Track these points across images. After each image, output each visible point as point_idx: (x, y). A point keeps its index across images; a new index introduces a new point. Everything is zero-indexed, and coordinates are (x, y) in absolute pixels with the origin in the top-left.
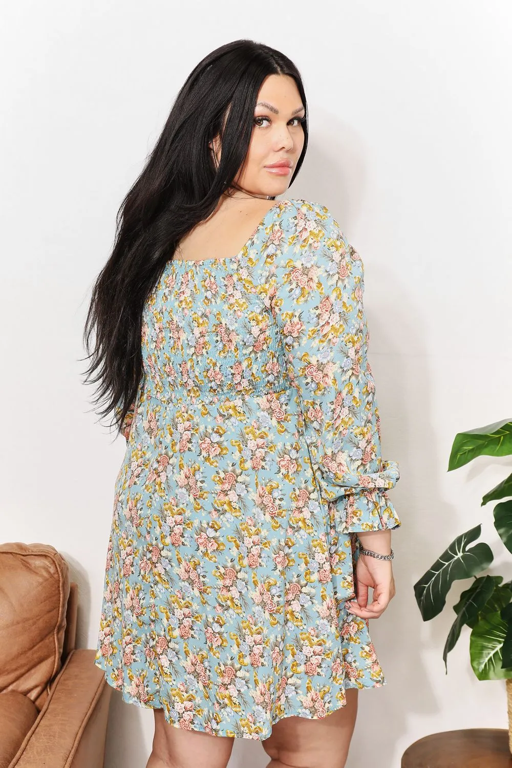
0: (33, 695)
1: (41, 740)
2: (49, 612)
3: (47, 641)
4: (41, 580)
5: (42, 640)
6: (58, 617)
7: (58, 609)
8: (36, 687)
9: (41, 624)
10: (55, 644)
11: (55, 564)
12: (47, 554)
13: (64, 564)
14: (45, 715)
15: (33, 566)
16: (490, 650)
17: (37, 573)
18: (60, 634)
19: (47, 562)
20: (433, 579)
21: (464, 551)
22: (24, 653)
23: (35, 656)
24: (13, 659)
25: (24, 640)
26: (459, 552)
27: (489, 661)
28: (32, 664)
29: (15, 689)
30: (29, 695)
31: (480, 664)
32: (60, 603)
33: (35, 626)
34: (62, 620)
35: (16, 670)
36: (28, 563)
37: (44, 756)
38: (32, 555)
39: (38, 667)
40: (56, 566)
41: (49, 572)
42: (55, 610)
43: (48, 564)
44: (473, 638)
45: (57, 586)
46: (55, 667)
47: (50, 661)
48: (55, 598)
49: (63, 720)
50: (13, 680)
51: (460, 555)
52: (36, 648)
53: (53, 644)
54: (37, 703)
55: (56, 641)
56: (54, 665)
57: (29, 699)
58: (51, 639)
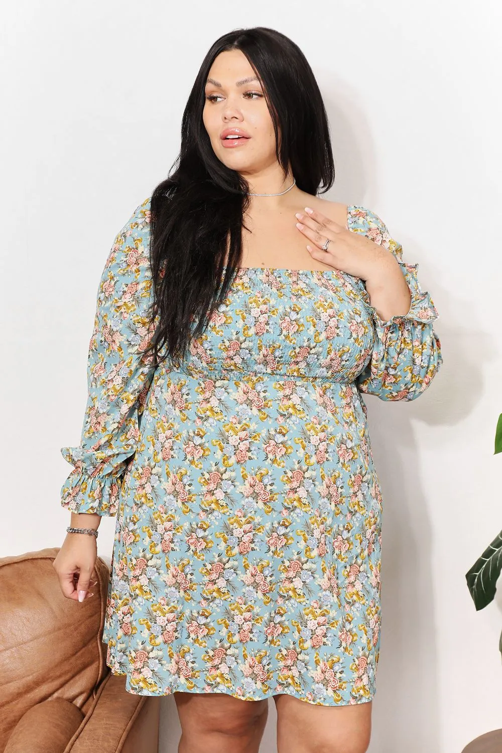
0: (79, 702)
1: (85, 744)
2: (92, 616)
3: (90, 646)
5: (85, 645)
6: (100, 621)
7: (99, 613)
8: (81, 693)
9: (83, 628)
10: (98, 649)
13: (104, 567)
14: (90, 720)
20: (484, 566)
22: (66, 659)
23: (79, 662)
24: (56, 666)
25: (66, 646)
28: (76, 670)
29: (61, 696)
30: (74, 702)
32: (101, 607)
33: (77, 631)
35: (60, 676)
39: (82, 673)
42: (96, 615)
45: (97, 590)
46: (100, 672)
47: (94, 666)
48: (96, 602)
49: (107, 724)
50: (57, 687)
52: (79, 654)
53: (95, 649)
54: (84, 710)
55: (99, 647)
56: (99, 671)
57: (75, 706)
58: (94, 644)
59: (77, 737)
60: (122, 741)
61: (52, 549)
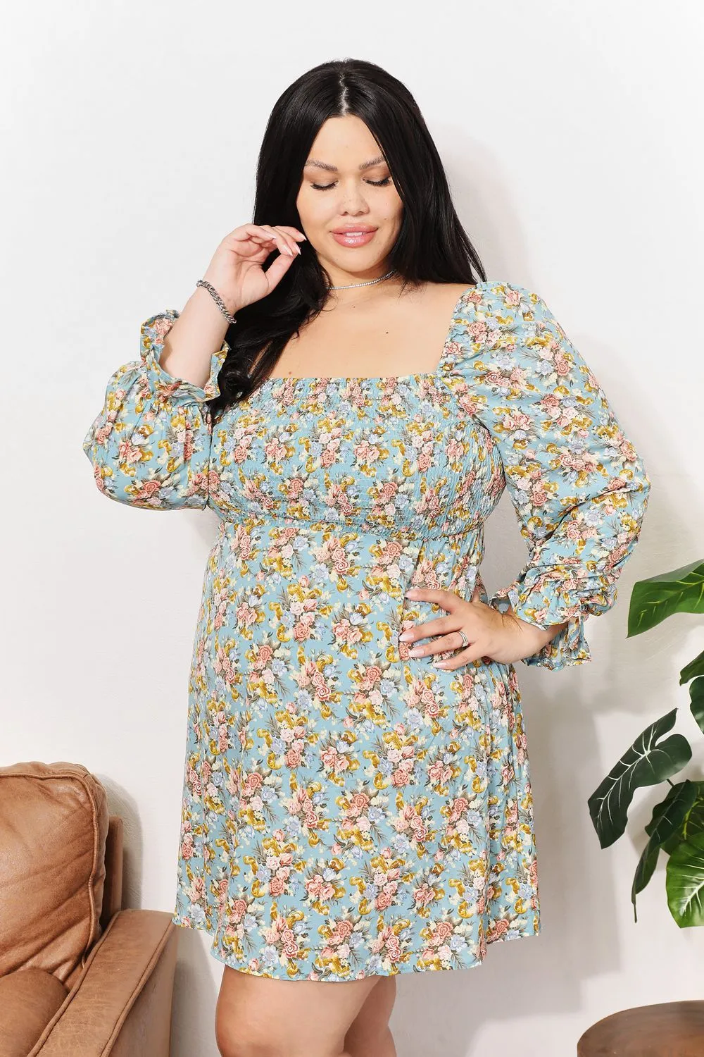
0: (61, 973)
1: (68, 1029)
2: (79, 856)
3: (78, 897)
4: (66, 812)
5: (71, 895)
6: (93, 862)
7: (91, 852)
8: (65, 961)
9: (68, 872)
10: (89, 902)
11: (86, 789)
12: (75, 777)
13: (99, 788)
14: (76, 997)
15: (55, 792)
16: (695, 884)
17: (60, 803)
18: (96, 887)
19: (74, 787)
20: (612, 788)
21: (653, 746)
22: (45, 914)
23: (62, 918)
24: (31, 923)
25: (45, 896)
26: (647, 749)
27: (692, 900)
28: (58, 929)
29: (37, 965)
30: (55, 973)
31: (680, 904)
32: (94, 843)
33: (60, 876)
34: (99, 868)
35: (36, 938)
36: (48, 789)
37: (70, 1048)
38: (54, 778)
39: (67, 933)
40: (87, 792)
41: (77, 801)
42: (87, 854)
43: (76, 789)
44: (670, 869)
45: (89, 819)
46: (92, 932)
47: (83, 924)
48: (87, 837)
49: (99, 1002)
50: (32, 952)
51: (647, 752)
52: (62, 907)
53: (87, 900)
54: (68, 984)
55: (91, 897)
56: (90, 930)
57: (56, 978)
58: (84, 894)
59: (58, 1020)
60: (119, 1025)
61: (29, 763)
